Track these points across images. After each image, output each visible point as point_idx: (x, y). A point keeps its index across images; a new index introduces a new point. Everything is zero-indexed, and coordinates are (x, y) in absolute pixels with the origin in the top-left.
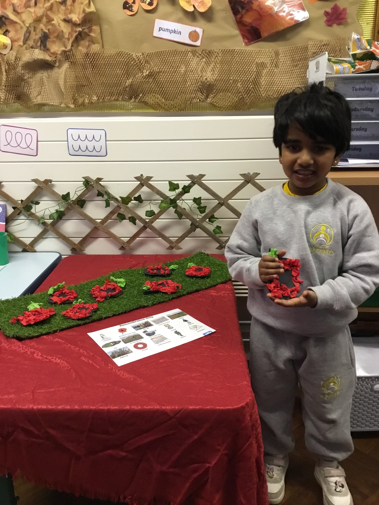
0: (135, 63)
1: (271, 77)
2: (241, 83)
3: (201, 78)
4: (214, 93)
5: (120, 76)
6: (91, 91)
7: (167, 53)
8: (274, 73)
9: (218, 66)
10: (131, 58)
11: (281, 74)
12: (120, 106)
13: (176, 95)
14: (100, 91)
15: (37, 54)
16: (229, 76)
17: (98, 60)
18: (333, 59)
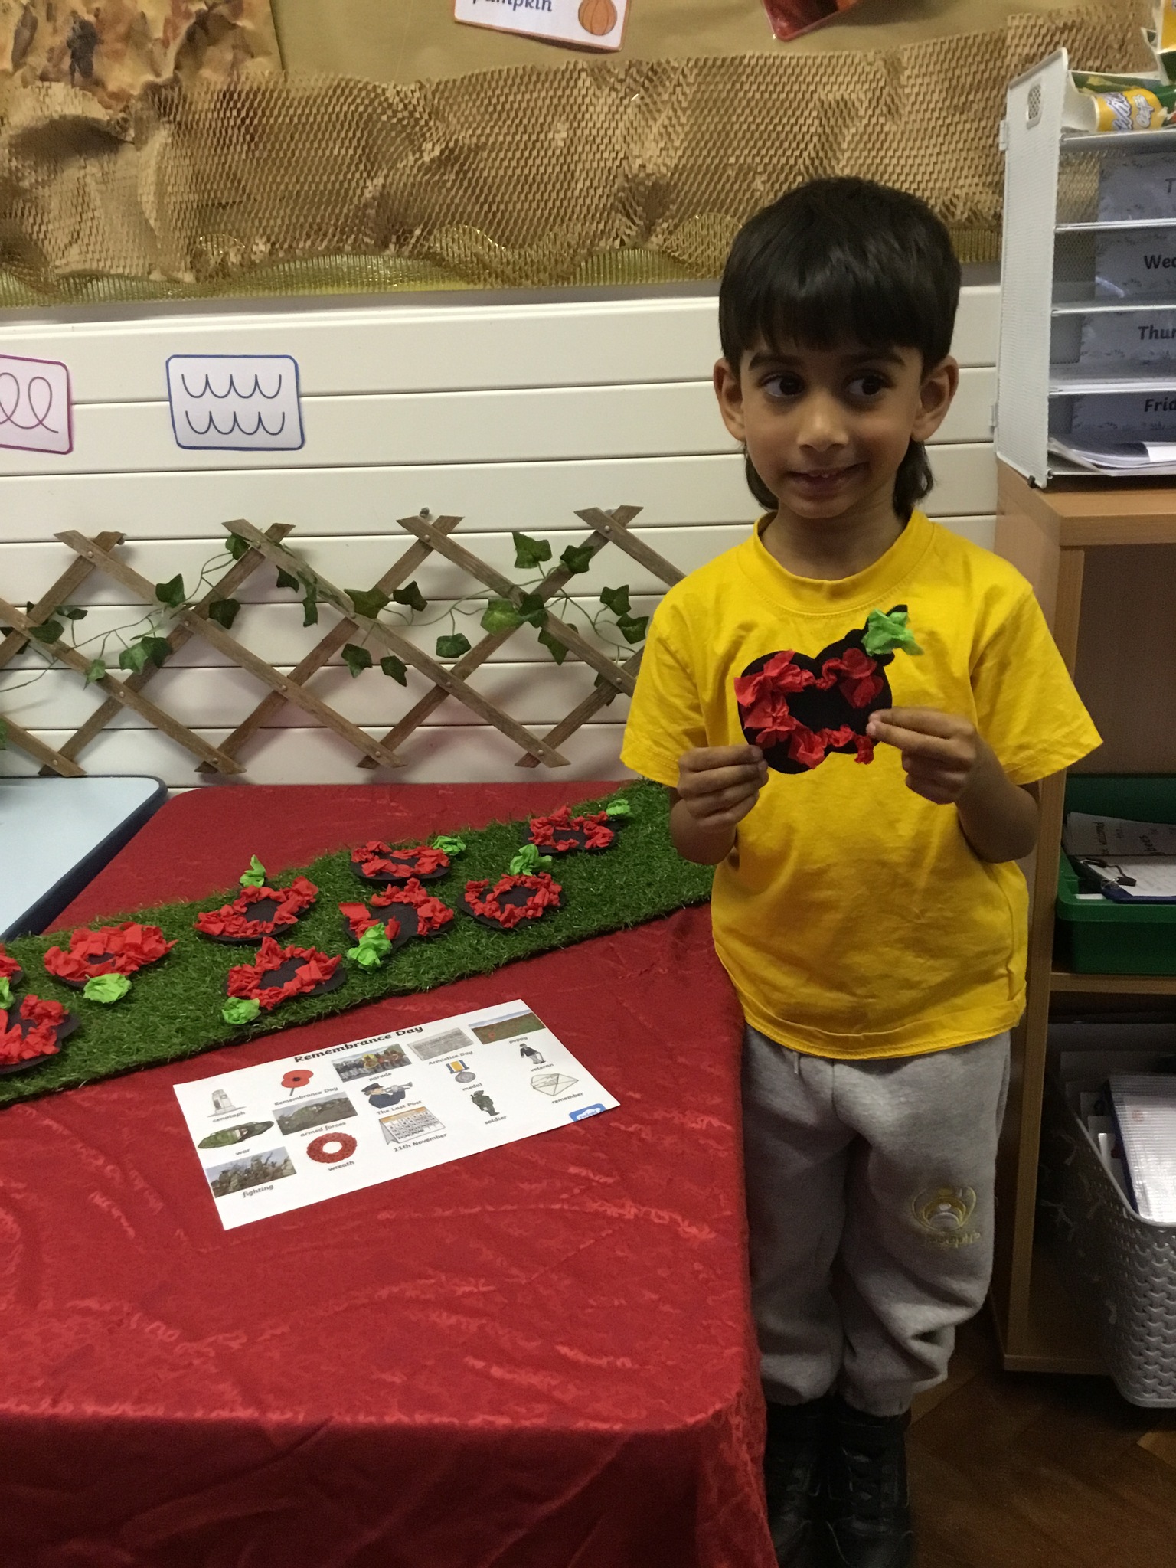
0: (395, 120)
1: (873, 153)
2: (764, 177)
3: (624, 162)
4: (673, 218)
5: (345, 168)
6: (246, 221)
7: (506, 81)
8: (882, 136)
9: (683, 120)
10: (380, 104)
11: (908, 140)
12: (350, 273)
13: (537, 227)
14: (279, 221)
15: (61, 99)
16: (722, 152)
17: (268, 113)
18: (1094, 77)
